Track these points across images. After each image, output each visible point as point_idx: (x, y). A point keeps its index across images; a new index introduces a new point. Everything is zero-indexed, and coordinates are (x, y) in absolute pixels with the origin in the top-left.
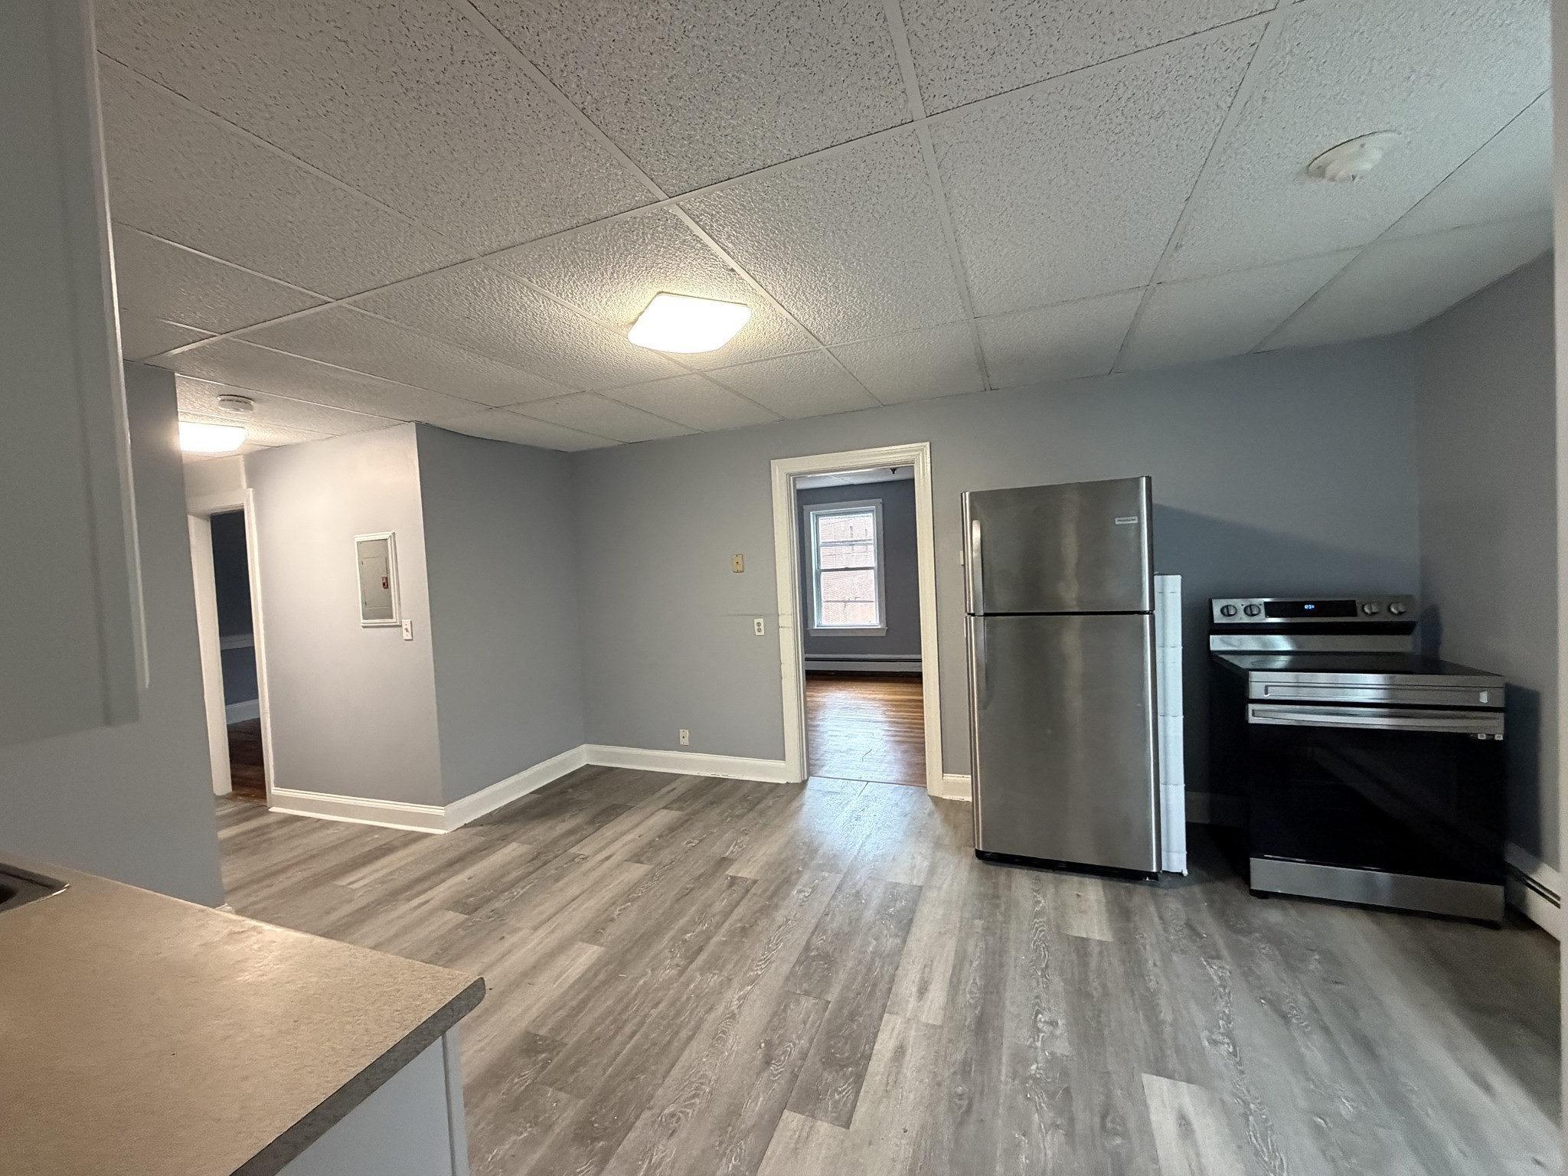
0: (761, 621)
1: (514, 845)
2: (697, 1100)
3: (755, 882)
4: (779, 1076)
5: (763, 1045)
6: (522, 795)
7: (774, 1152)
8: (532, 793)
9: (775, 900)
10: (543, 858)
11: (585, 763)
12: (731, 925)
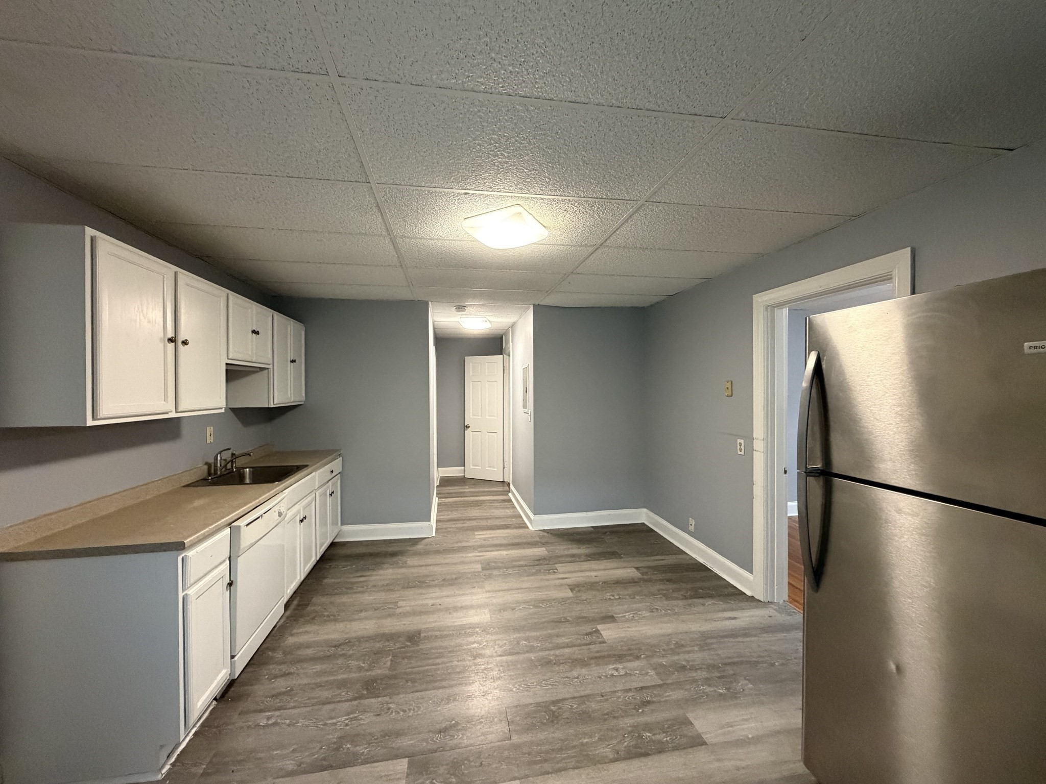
0: (742, 441)
1: (544, 549)
2: (402, 713)
3: (604, 642)
4: (433, 742)
5: (454, 722)
6: (586, 526)
7: (377, 767)
8: (592, 527)
9: (592, 661)
10: (541, 562)
11: (643, 522)
12: (549, 655)
